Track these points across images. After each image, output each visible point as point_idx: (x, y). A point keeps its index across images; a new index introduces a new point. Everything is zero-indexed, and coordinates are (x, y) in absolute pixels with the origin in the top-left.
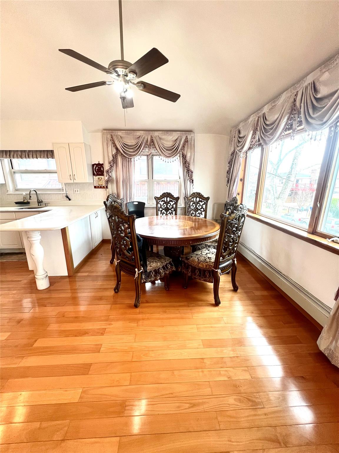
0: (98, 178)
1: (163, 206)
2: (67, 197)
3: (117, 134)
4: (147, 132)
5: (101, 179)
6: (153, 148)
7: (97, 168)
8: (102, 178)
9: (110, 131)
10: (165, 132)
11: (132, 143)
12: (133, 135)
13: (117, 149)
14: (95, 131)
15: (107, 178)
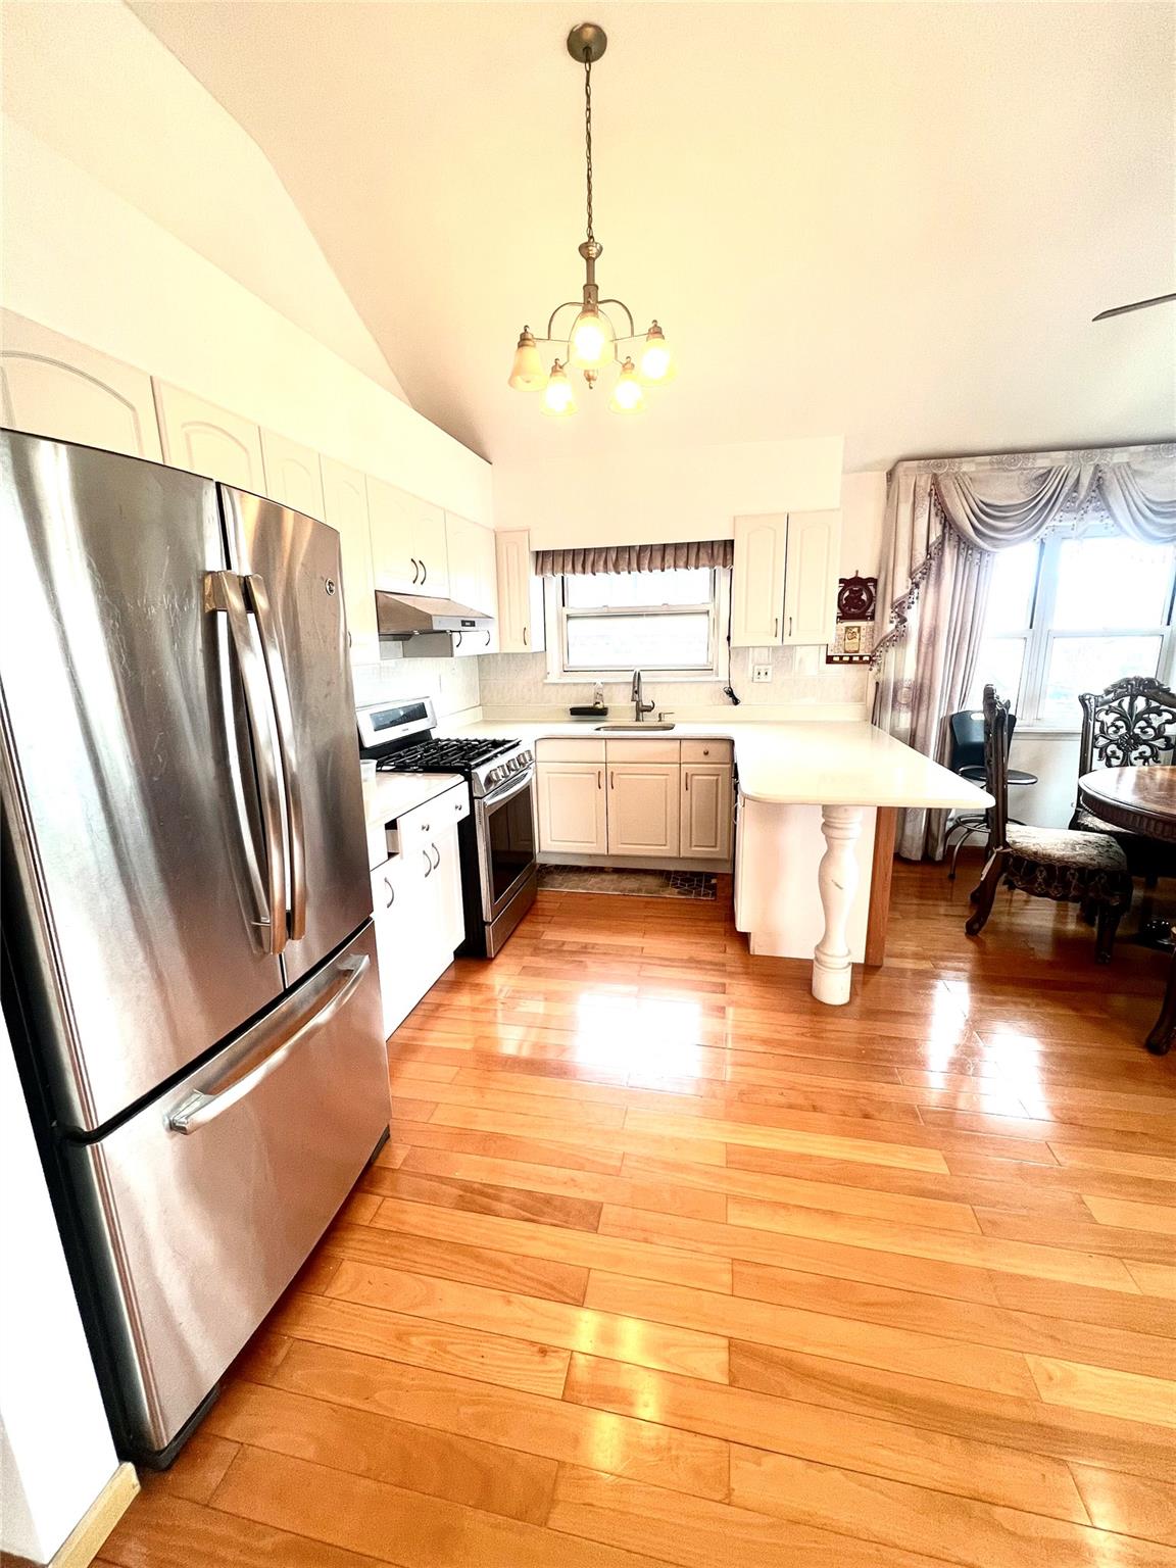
0: (847, 628)
1: (1114, 729)
2: (731, 693)
3: (956, 469)
4: (1083, 452)
5: (856, 630)
6: (1096, 509)
7: (847, 594)
8: (859, 628)
9: (932, 461)
10: (1162, 445)
11: (1011, 497)
12: (1020, 469)
13: (948, 522)
14: (866, 468)
15: (893, 626)
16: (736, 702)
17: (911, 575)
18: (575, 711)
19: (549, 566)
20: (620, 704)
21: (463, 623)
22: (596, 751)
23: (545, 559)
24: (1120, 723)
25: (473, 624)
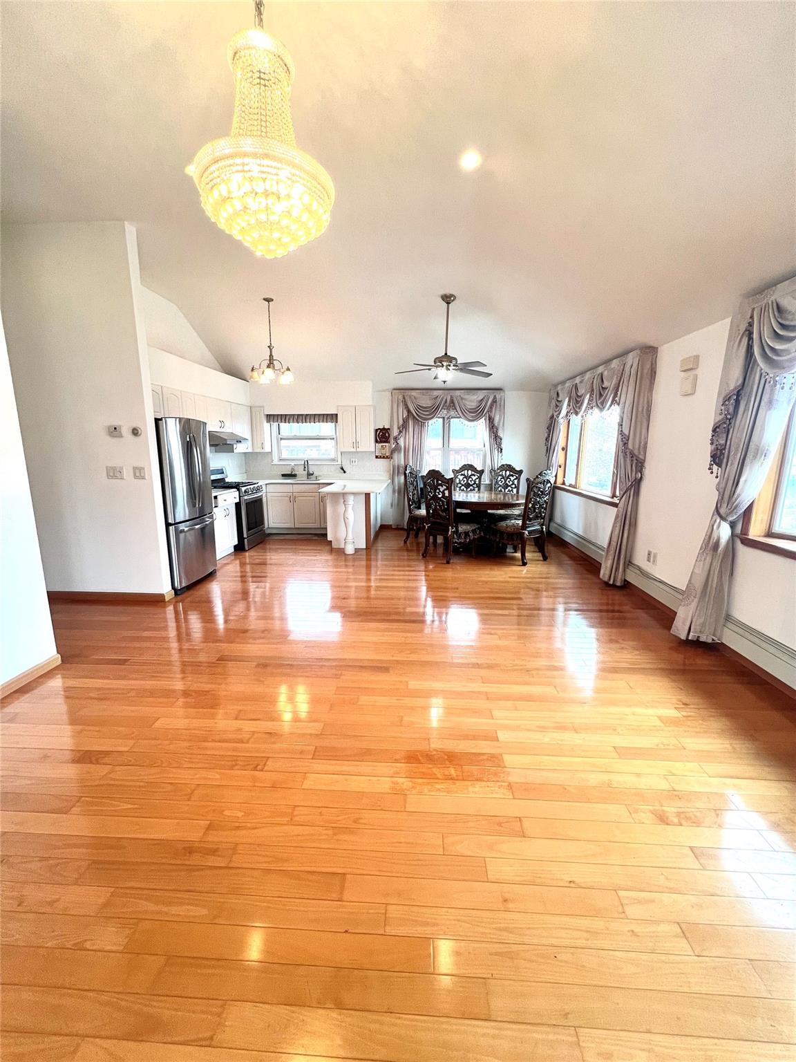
0: (382, 446)
2: (342, 469)
3: (410, 394)
4: (447, 391)
6: (452, 410)
7: (381, 434)
8: (386, 446)
9: (402, 391)
11: (427, 404)
12: (430, 395)
13: (409, 411)
14: (384, 391)
15: (394, 446)
16: (345, 472)
17: (399, 428)
18: (283, 475)
19: (272, 420)
20: (300, 471)
21: (237, 442)
22: (288, 489)
23: (270, 418)
24: (465, 479)
25: (240, 442)
